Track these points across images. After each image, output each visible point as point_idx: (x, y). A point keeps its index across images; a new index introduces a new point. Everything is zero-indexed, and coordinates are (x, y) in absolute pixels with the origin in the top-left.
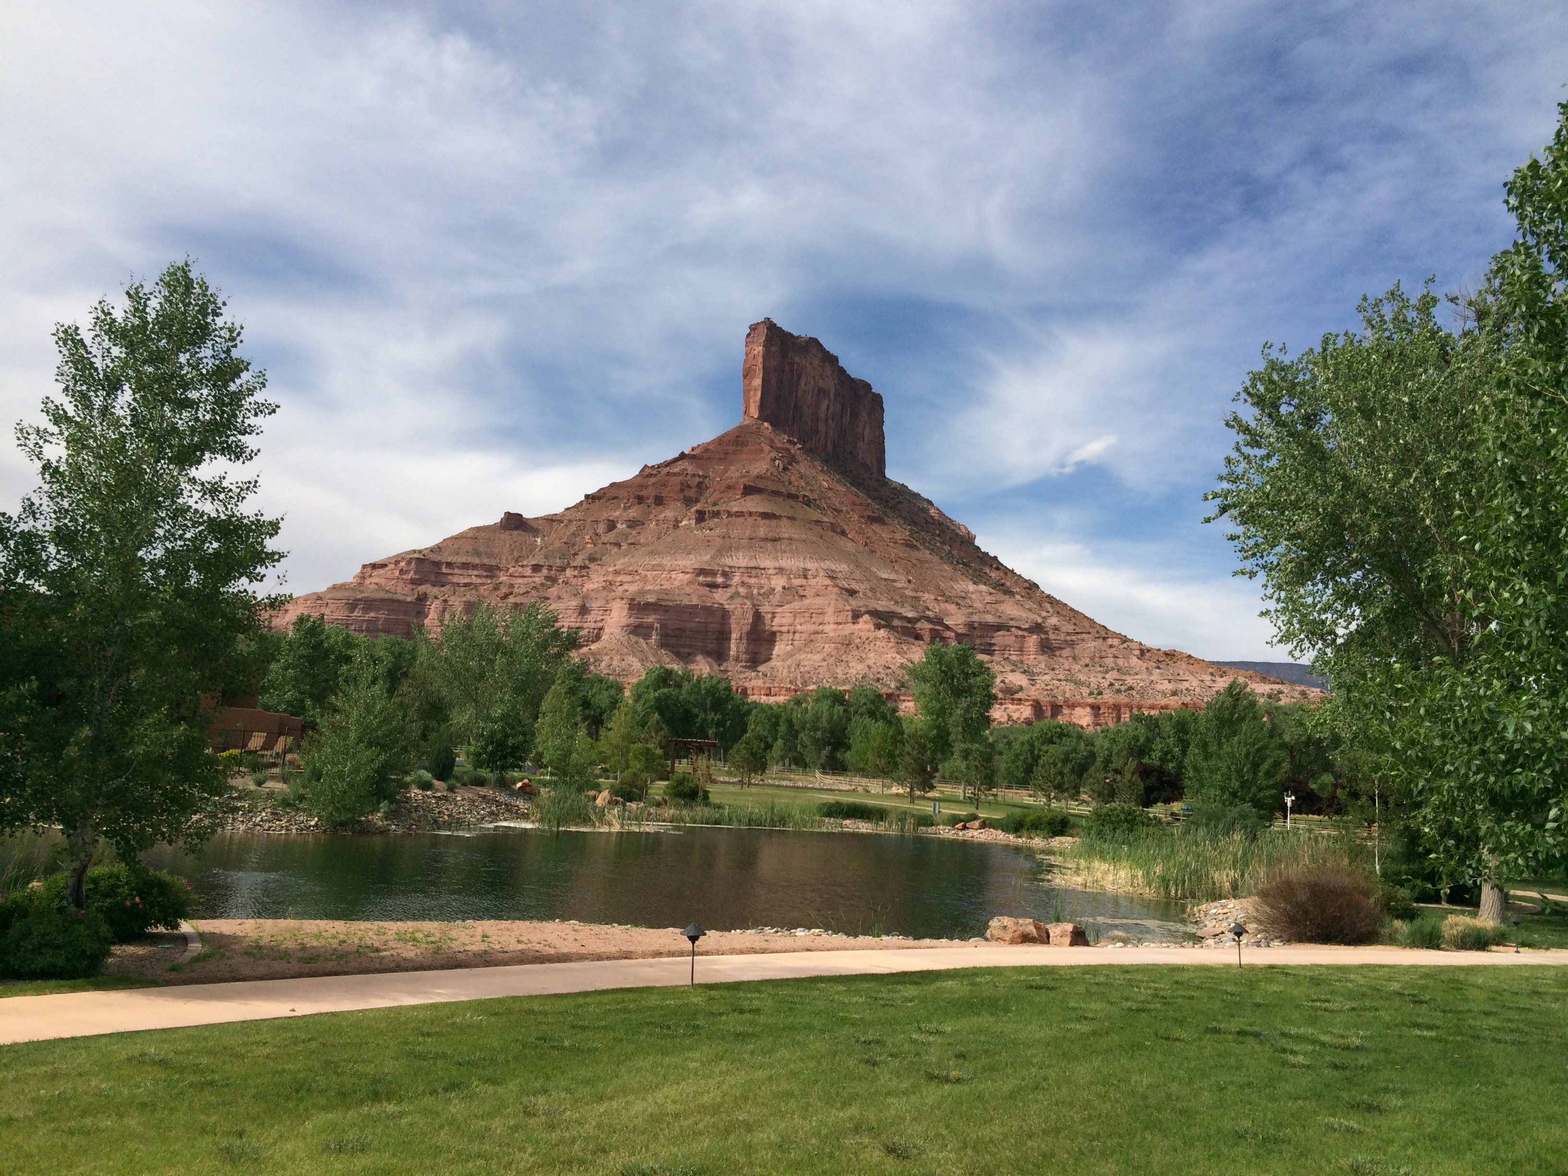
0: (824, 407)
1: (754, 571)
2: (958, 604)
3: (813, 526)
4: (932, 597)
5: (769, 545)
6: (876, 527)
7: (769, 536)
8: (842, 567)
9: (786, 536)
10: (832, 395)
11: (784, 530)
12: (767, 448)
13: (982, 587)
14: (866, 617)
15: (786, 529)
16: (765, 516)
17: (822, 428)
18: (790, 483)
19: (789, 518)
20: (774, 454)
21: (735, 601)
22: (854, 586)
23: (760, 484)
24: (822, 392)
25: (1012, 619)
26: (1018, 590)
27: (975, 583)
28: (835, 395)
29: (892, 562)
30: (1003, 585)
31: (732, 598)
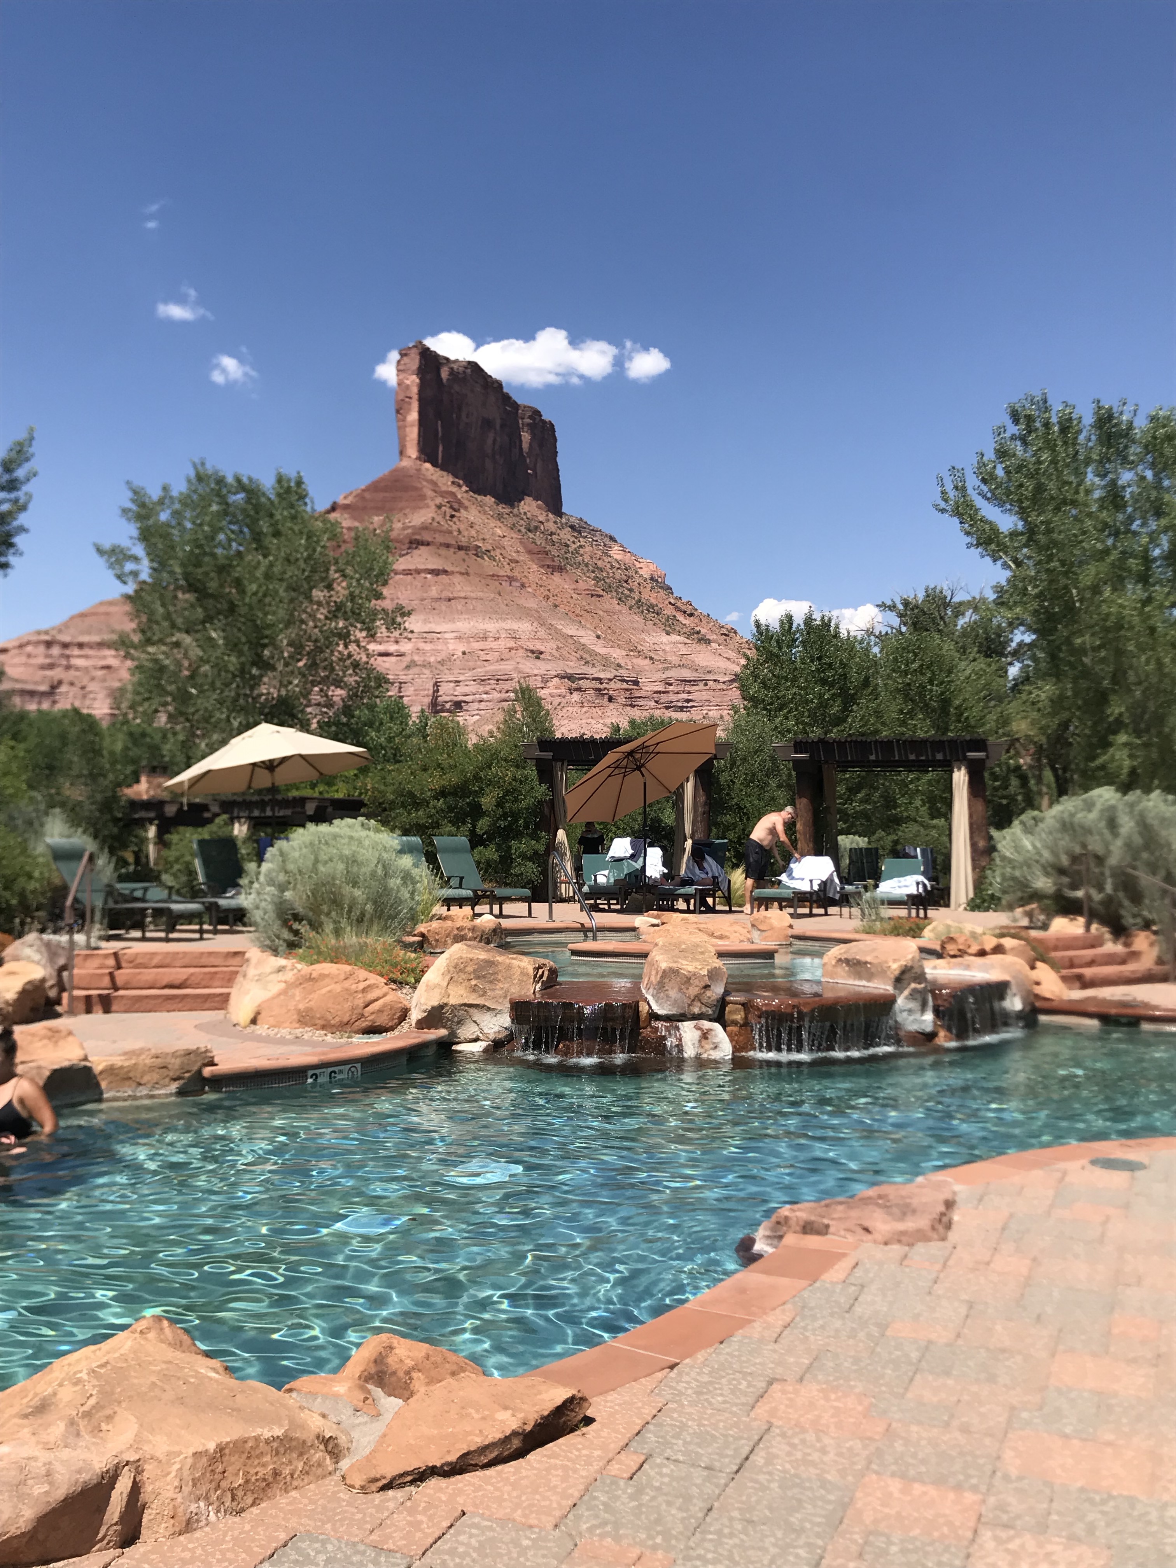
0: (490, 441)
1: (429, 636)
2: (651, 658)
3: (489, 581)
4: (624, 653)
5: (443, 606)
6: (557, 578)
7: (443, 595)
8: (524, 627)
9: (462, 595)
10: (498, 427)
11: (459, 588)
12: (430, 493)
13: (675, 638)
14: (556, 680)
15: (460, 586)
16: (436, 572)
17: (489, 464)
18: (459, 532)
19: (461, 574)
20: (439, 500)
21: (411, 672)
22: (539, 646)
23: (427, 537)
24: (487, 424)
25: (709, 672)
26: (715, 637)
27: (668, 634)
28: (502, 426)
29: (576, 618)
30: (698, 633)
31: (408, 667)
